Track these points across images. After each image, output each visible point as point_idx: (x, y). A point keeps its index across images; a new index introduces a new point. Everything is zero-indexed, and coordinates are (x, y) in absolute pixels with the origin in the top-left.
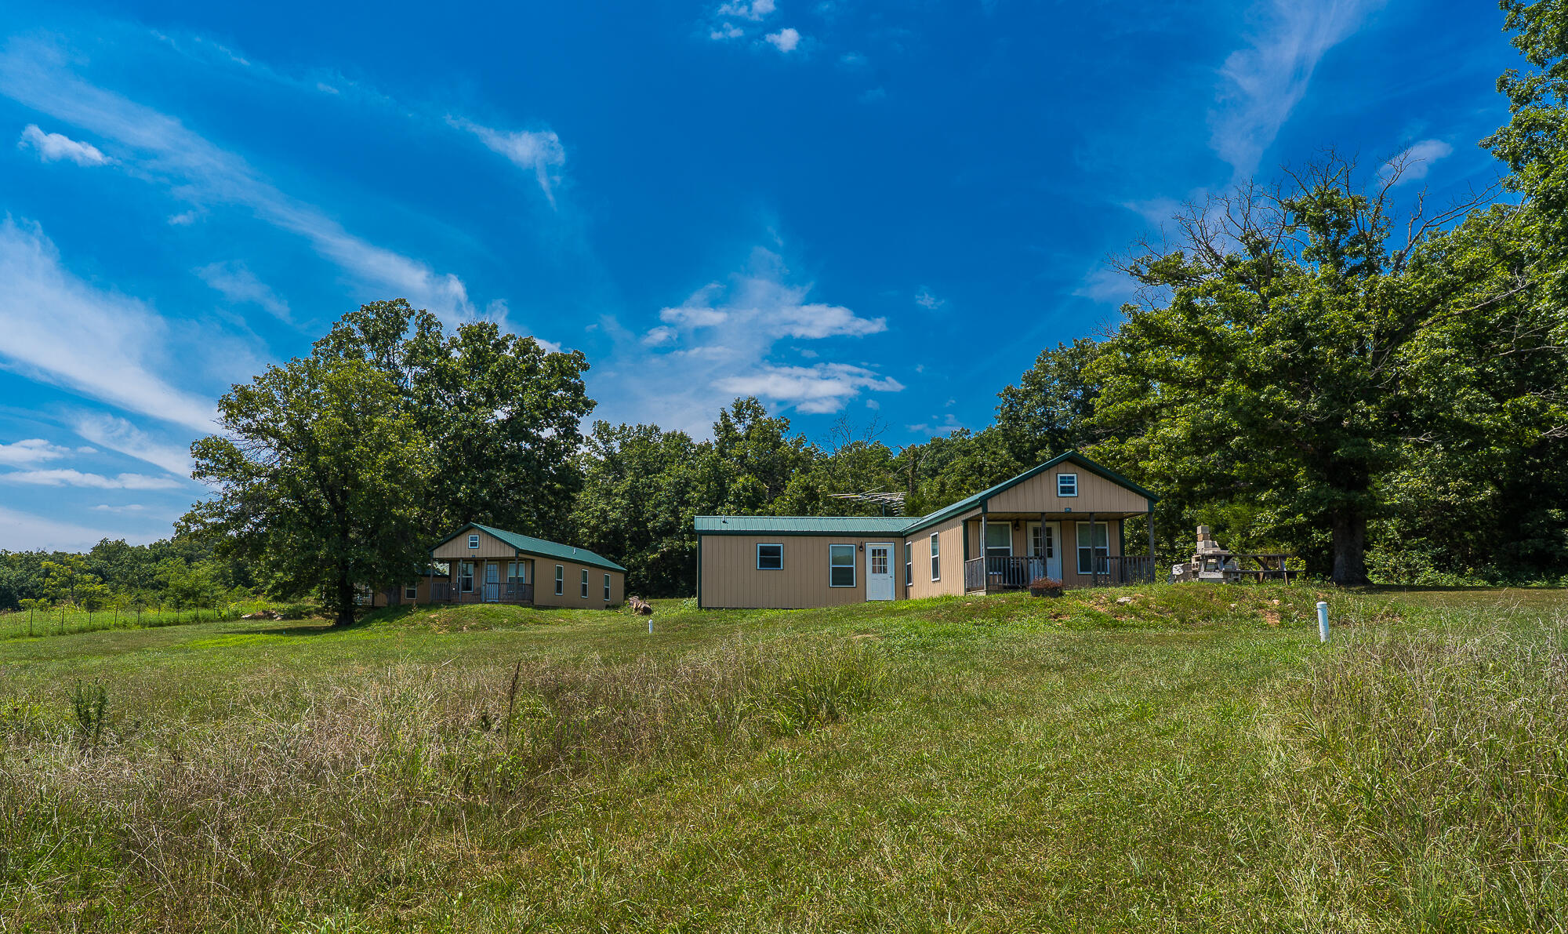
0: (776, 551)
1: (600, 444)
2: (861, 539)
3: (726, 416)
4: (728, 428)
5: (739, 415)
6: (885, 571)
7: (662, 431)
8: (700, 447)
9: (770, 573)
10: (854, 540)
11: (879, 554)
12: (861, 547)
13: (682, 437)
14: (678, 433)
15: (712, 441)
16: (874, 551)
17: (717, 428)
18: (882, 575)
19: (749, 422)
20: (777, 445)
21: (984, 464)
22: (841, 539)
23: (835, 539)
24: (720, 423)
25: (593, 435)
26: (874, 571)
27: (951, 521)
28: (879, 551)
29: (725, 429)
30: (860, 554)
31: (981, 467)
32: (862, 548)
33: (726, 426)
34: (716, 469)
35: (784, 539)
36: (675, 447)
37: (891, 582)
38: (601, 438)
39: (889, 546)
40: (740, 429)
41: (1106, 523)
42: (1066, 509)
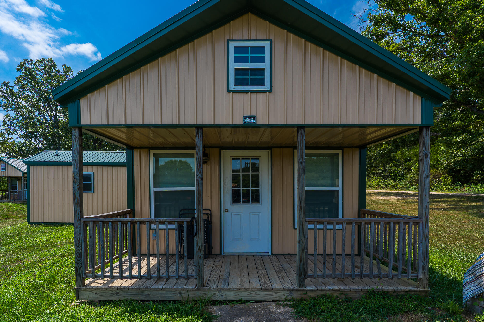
35: (95, 169)
41: (340, 152)
42: (245, 118)
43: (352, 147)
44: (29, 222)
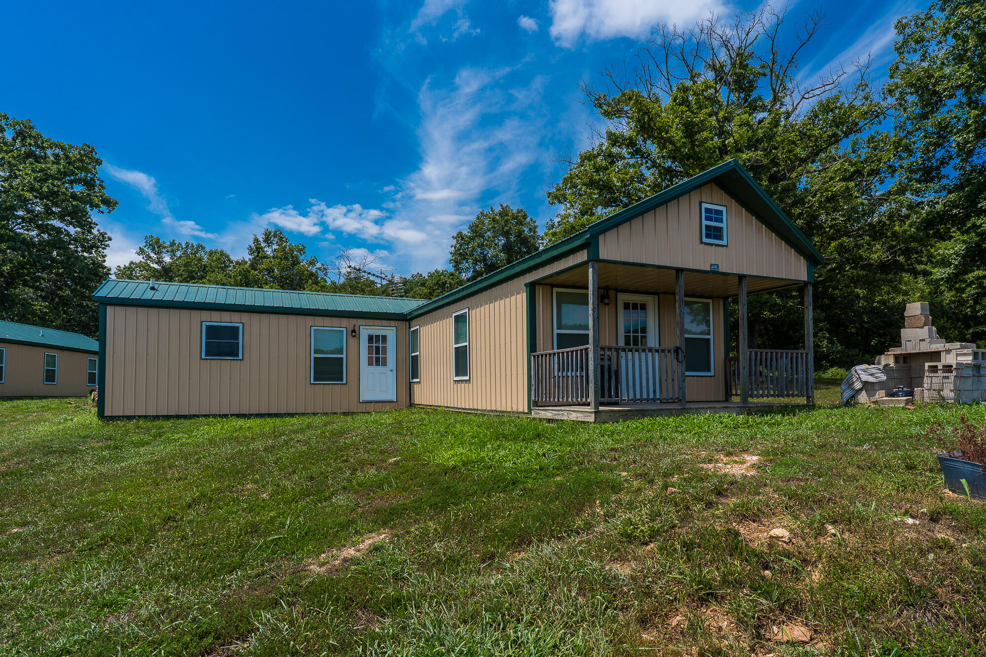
0: (233, 332)
1: (152, 255)
2: (354, 322)
3: (258, 241)
4: (259, 249)
5: (267, 240)
6: (384, 364)
7: (207, 250)
8: (237, 263)
9: (224, 365)
10: (345, 322)
11: (377, 341)
12: (354, 331)
13: (222, 253)
14: (219, 251)
15: (247, 259)
16: (370, 338)
17: (250, 249)
18: (380, 368)
19: (275, 247)
20: (296, 262)
21: (446, 281)
22: (327, 321)
23: (319, 320)
24: (253, 245)
25: (145, 246)
26: (370, 364)
27: (494, 290)
28: (377, 337)
29: (257, 250)
30: (353, 342)
31: (444, 284)
32: (354, 333)
33: (257, 248)
34: (247, 277)
35: (245, 317)
36: (216, 260)
37: (391, 378)
38: (153, 249)
39: (390, 332)
40: (269, 251)
41: (710, 301)
42: (711, 265)
43: (718, 297)
44: (101, 415)
